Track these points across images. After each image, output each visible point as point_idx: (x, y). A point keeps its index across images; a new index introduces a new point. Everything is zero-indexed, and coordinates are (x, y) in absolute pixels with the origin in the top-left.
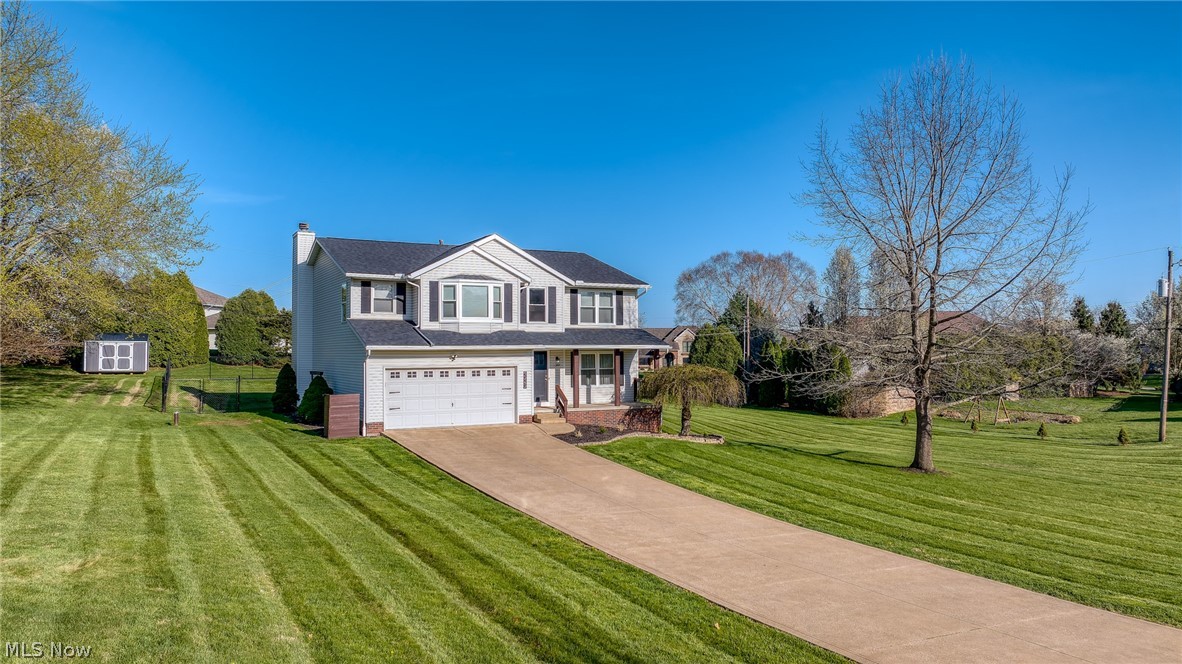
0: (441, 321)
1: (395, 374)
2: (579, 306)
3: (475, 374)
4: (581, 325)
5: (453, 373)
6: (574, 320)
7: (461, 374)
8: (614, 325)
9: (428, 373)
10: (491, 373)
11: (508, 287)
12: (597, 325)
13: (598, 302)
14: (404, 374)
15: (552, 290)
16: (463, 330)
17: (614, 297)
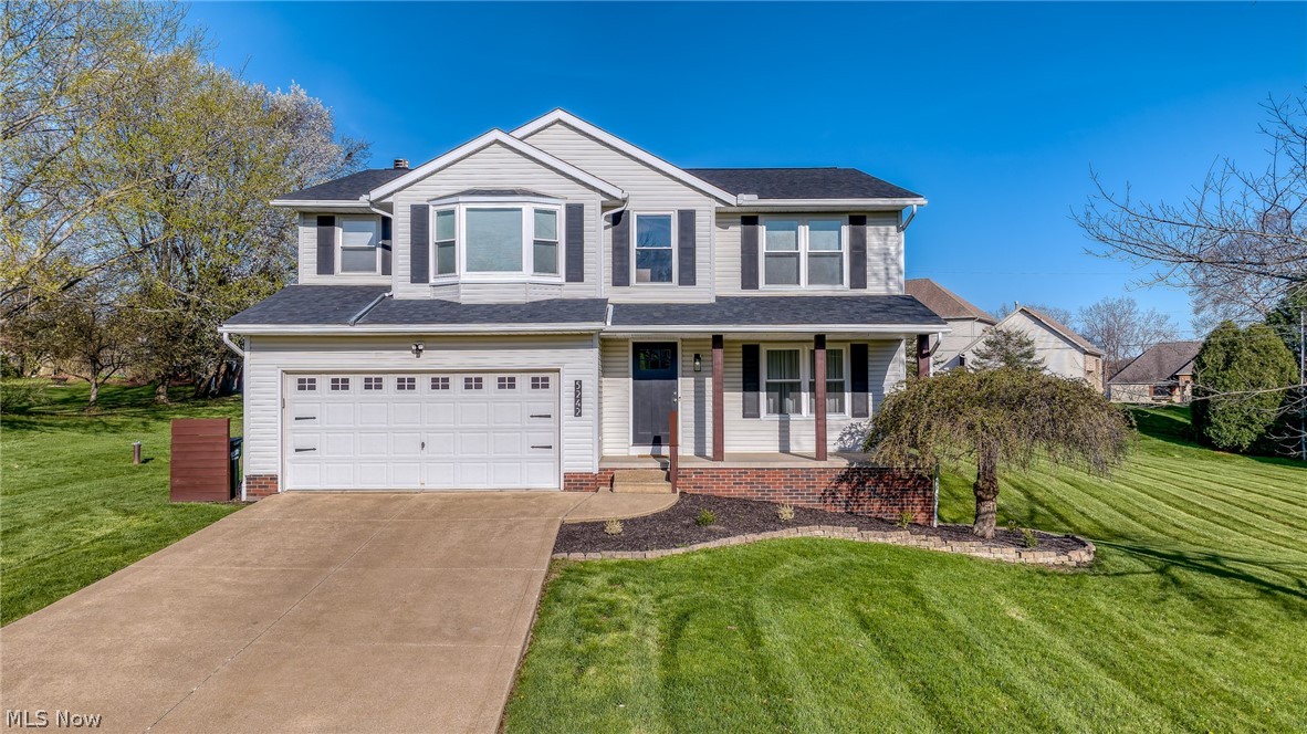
0: (432, 281)
1: (307, 384)
2: (763, 249)
3: (473, 383)
4: (765, 289)
5: (423, 382)
6: (749, 279)
7: (440, 383)
8: (844, 289)
9: (373, 383)
10: (507, 383)
11: (575, 214)
12: (804, 288)
13: (805, 239)
14: (323, 383)
15: (687, 218)
16: (466, 297)
17: (846, 230)
